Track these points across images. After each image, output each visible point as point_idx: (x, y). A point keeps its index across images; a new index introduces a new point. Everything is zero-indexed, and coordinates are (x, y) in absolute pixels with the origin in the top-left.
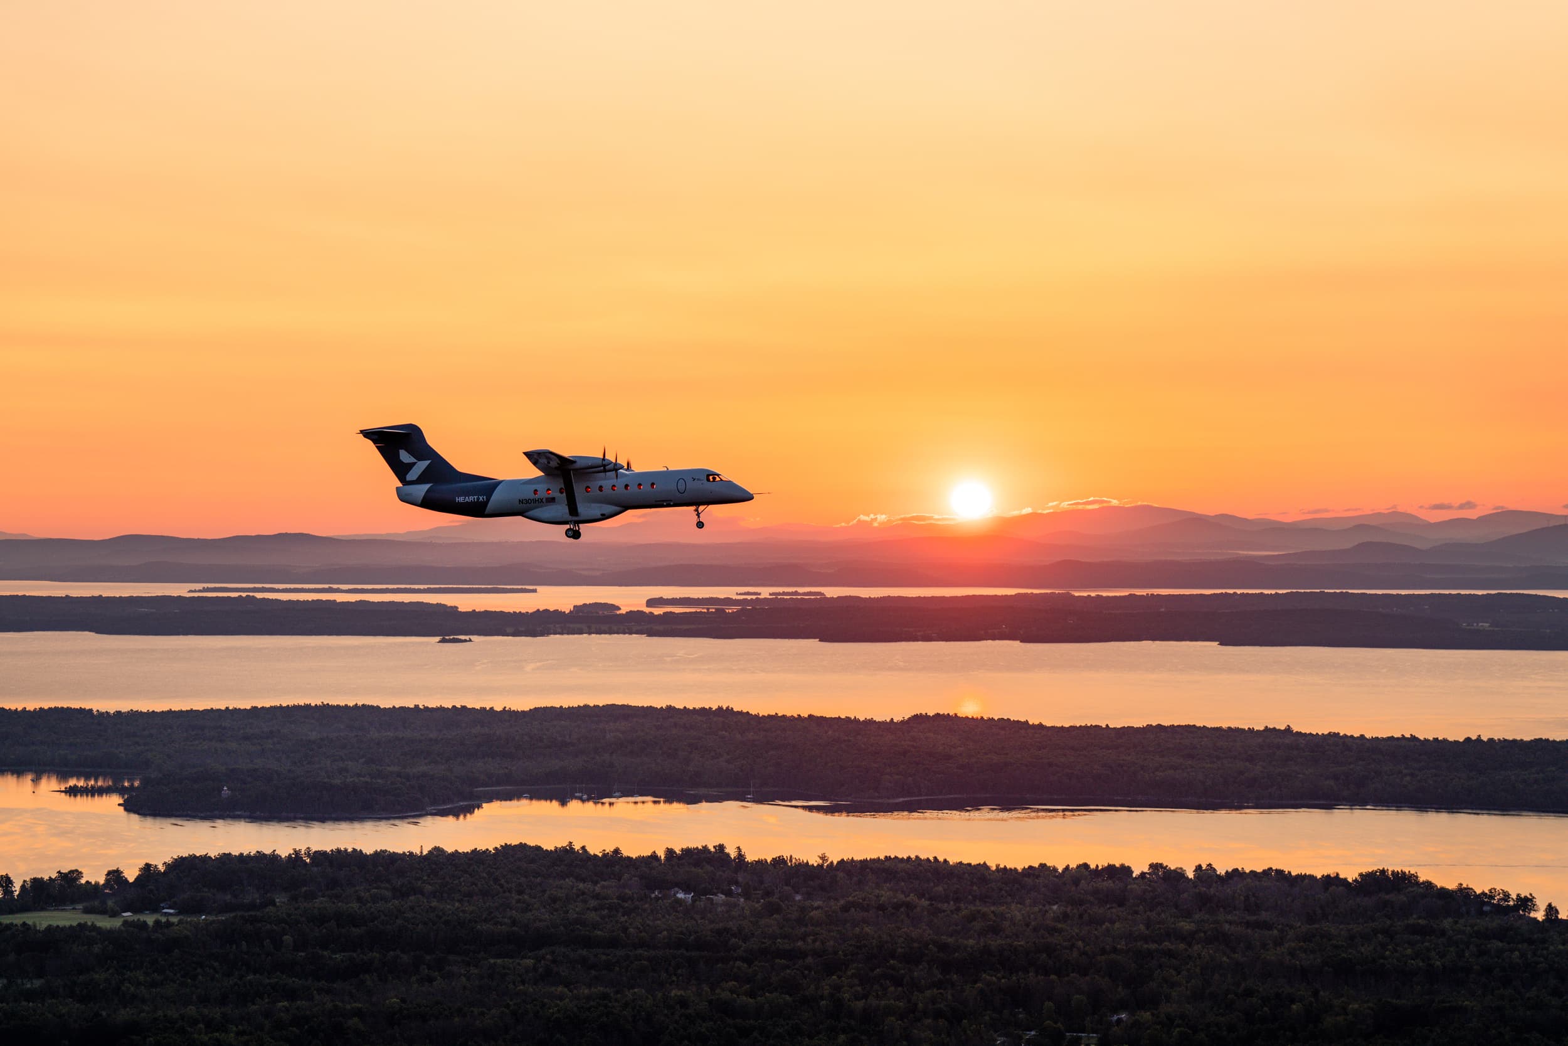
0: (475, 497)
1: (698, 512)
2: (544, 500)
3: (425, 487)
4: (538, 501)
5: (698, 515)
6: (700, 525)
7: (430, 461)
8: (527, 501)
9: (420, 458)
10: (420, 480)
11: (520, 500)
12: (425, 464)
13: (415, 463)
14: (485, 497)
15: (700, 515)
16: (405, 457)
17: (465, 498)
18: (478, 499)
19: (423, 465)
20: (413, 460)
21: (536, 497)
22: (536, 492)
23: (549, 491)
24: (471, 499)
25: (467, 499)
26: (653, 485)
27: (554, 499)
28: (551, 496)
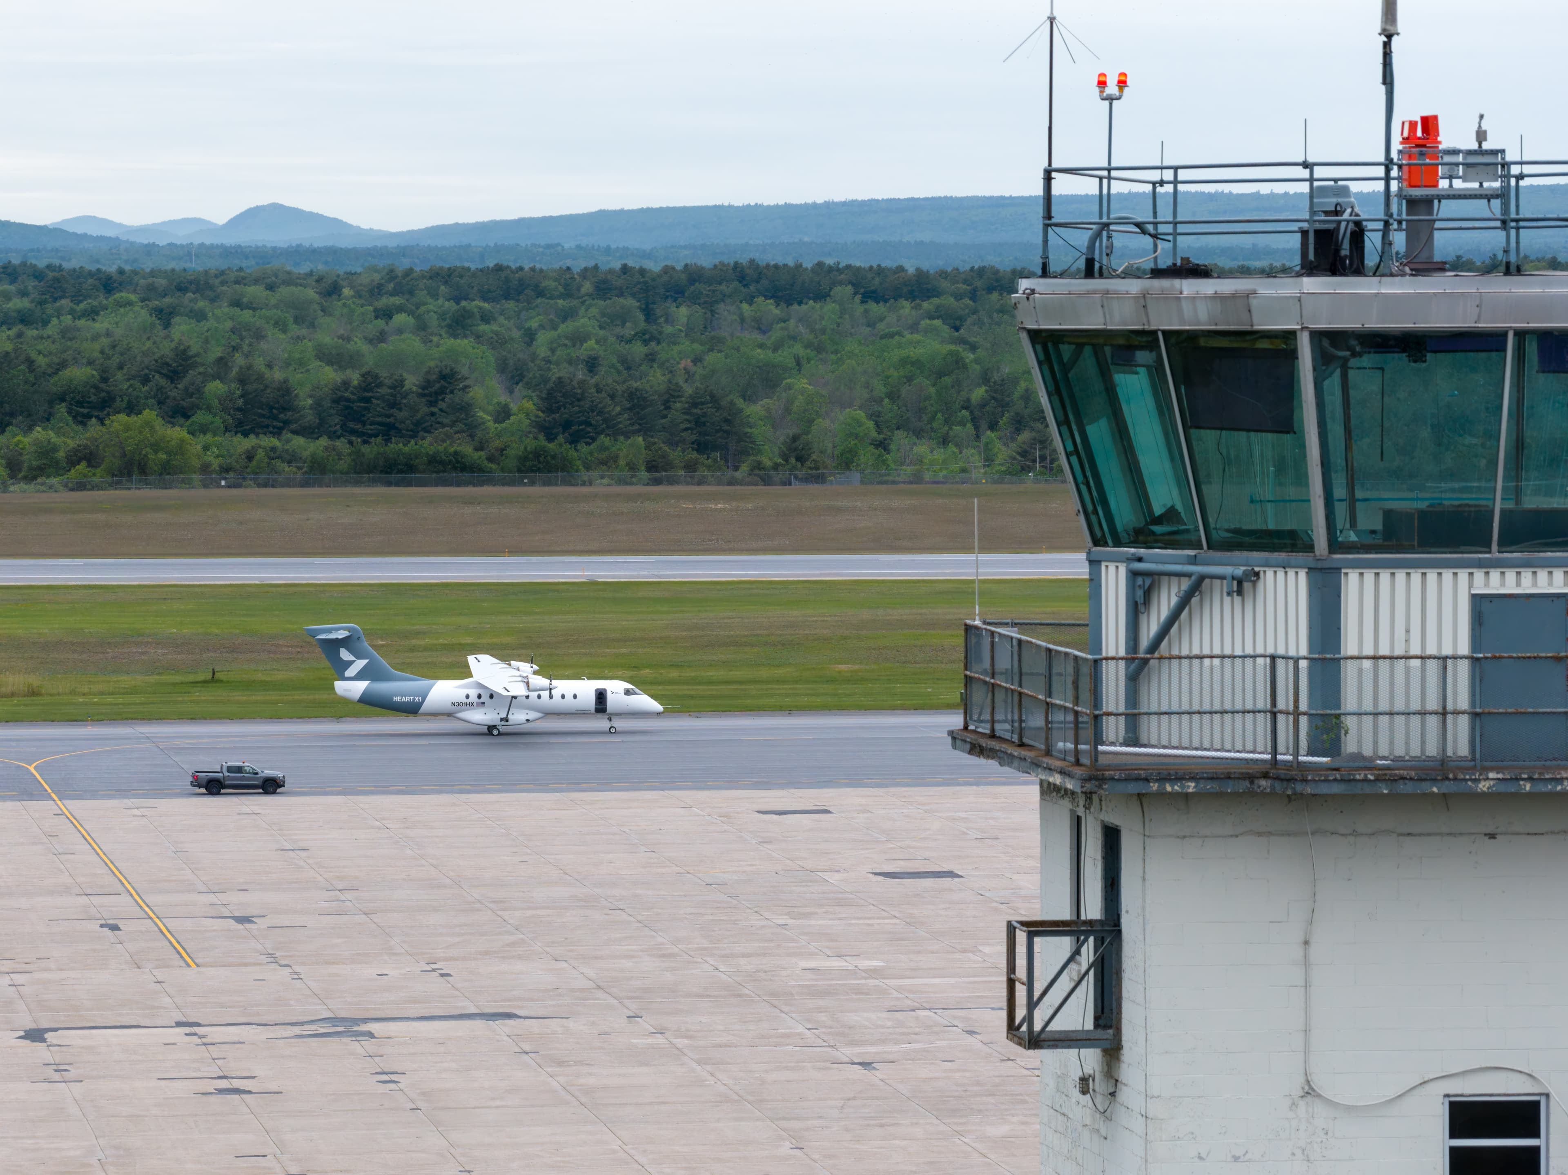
0: (412, 697)
2: (475, 704)
3: (364, 684)
4: (469, 704)
6: (612, 729)
7: (367, 661)
8: (459, 704)
9: (359, 657)
10: (358, 678)
11: (452, 702)
12: (363, 662)
13: (354, 662)
14: (420, 698)
16: (344, 654)
17: (402, 698)
18: (414, 699)
19: (360, 664)
20: (352, 658)
21: (468, 701)
22: (467, 697)
23: (479, 696)
24: (408, 699)
25: (404, 699)
26: (575, 697)
27: (483, 703)
28: (482, 700)
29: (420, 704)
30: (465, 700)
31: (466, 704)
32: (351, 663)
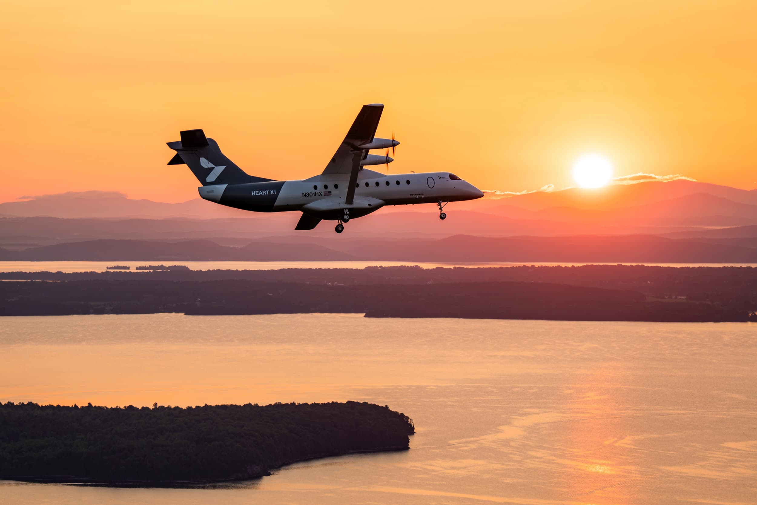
0: (268, 191)
1: (440, 206)
2: (323, 194)
3: (223, 187)
4: (318, 194)
5: (441, 209)
6: (443, 217)
7: (225, 167)
8: (309, 195)
9: (217, 164)
10: (219, 181)
11: (303, 193)
12: (222, 168)
13: (214, 168)
14: (275, 191)
15: (443, 209)
16: (205, 163)
17: (259, 192)
18: (270, 192)
19: (219, 170)
20: (211, 165)
21: (317, 191)
22: (315, 187)
23: (326, 187)
24: (263, 193)
25: (261, 193)
26: (408, 182)
27: (330, 192)
28: (328, 190)
29: (275, 197)
30: (313, 191)
31: (315, 194)
32: (211, 169)
